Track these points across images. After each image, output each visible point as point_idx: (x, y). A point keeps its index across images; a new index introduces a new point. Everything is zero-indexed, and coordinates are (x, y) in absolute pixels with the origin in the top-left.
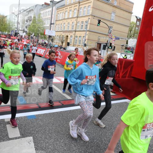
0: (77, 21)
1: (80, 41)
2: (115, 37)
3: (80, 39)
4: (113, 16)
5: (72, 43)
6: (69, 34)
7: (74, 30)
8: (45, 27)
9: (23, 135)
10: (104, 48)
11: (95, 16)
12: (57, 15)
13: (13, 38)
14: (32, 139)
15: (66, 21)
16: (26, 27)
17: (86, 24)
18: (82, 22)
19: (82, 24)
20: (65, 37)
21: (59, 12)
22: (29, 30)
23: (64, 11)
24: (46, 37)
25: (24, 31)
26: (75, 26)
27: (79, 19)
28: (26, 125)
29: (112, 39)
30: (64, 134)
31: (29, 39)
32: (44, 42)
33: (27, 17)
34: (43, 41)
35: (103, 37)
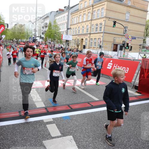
0: (91, 24)
1: (95, 43)
2: (132, 37)
3: (95, 41)
4: (127, 16)
5: (87, 46)
6: (84, 37)
7: (89, 32)
8: (60, 32)
9: (64, 134)
10: (121, 49)
11: (110, 18)
12: (71, 20)
13: (31, 44)
14: (73, 138)
15: (80, 24)
16: (43, 34)
17: (100, 26)
18: (97, 25)
19: (96, 27)
20: (80, 40)
21: (74, 17)
22: (46, 36)
23: (78, 15)
24: (62, 41)
25: (41, 37)
26: (89, 29)
27: (93, 22)
28: (63, 125)
29: (128, 39)
30: (100, 134)
31: (46, 44)
32: (60, 47)
33: (43, 24)
34: (59, 45)
35: (119, 38)
